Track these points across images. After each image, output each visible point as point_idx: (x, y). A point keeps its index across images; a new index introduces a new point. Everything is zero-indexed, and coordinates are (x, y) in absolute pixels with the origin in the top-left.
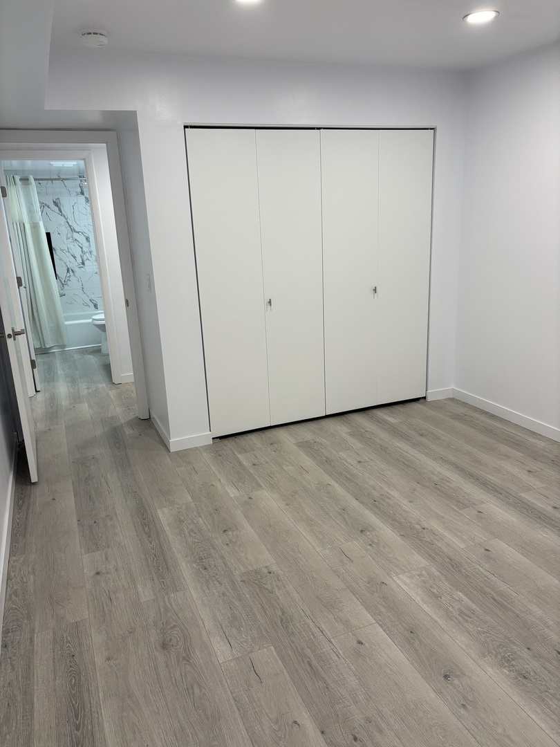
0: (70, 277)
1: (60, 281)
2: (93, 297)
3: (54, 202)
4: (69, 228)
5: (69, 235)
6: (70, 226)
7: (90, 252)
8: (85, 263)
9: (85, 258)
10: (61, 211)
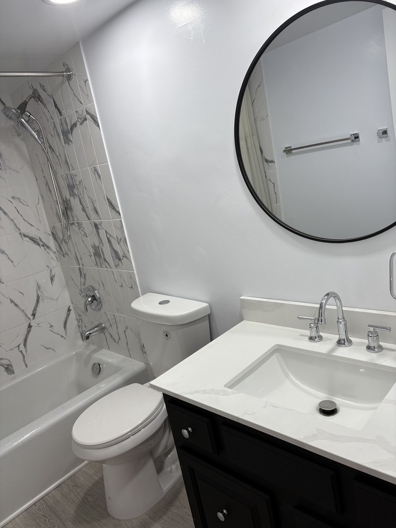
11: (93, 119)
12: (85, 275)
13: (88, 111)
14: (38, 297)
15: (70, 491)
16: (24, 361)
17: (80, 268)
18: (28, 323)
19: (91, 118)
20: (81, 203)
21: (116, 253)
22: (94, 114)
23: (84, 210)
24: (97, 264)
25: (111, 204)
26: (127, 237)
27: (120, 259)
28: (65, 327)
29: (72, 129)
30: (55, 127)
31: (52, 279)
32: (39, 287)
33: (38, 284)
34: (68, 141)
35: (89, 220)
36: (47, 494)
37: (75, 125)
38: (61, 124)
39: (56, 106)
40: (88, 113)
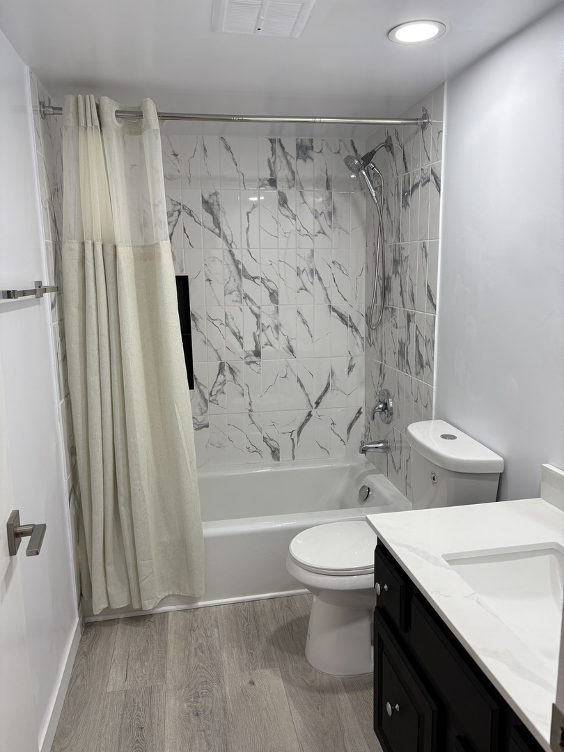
0: (224, 383)
1: (201, 392)
2: (271, 433)
3: (205, 202)
4: (233, 268)
5: (232, 285)
6: (236, 263)
7: (277, 328)
8: (263, 351)
9: (263, 340)
10: (217, 224)
11: (436, 181)
12: (384, 375)
13: (434, 170)
14: (328, 385)
15: (281, 609)
16: (293, 451)
17: (381, 364)
18: (309, 411)
19: (435, 179)
20: (401, 285)
21: (420, 356)
22: (438, 175)
23: (401, 294)
24: (398, 366)
25: (430, 294)
26: (436, 339)
27: (422, 366)
28: (349, 431)
29: (413, 190)
30: (397, 185)
31: (350, 369)
32: (332, 373)
33: (332, 370)
34: (406, 204)
35: (404, 307)
36: (259, 600)
37: (416, 186)
38: (404, 182)
39: (404, 159)
40: (433, 173)
